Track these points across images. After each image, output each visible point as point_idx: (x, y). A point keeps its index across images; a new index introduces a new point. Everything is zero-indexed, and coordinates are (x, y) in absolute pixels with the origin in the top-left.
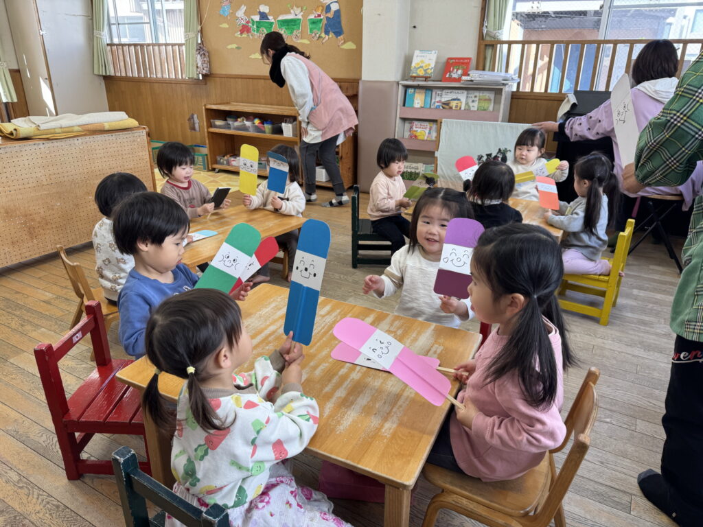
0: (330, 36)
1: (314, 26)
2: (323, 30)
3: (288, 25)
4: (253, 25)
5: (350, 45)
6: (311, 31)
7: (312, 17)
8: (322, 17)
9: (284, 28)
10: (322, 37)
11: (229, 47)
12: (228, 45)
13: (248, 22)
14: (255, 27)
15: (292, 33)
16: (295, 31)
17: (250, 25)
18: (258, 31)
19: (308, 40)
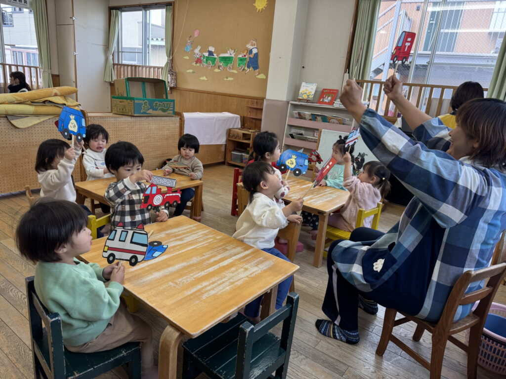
1: (241, 62)
2: (246, 65)
3: (225, 60)
5: (262, 76)
6: (239, 66)
7: (240, 56)
9: (222, 62)
11: (188, 71)
12: (187, 70)
13: (201, 57)
15: (227, 65)
16: (229, 65)
18: (206, 63)
19: (237, 70)
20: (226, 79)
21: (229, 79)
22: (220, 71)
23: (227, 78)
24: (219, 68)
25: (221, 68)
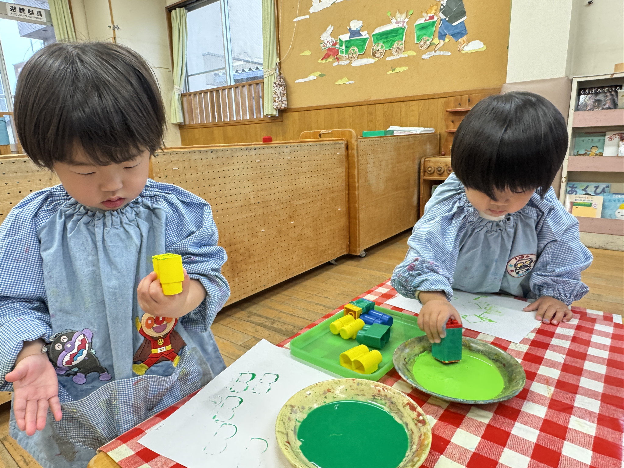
0: (447, 40)
1: (424, 32)
2: (437, 34)
3: (387, 38)
4: (341, 46)
6: (418, 40)
7: (421, 21)
8: (435, 19)
9: (381, 43)
10: (434, 44)
13: (335, 44)
14: (344, 47)
15: (392, 45)
16: (396, 44)
17: (338, 46)
18: (347, 52)
19: (414, 50)
20: (391, 72)
21: (398, 70)
22: (377, 59)
23: (393, 70)
24: (374, 55)
25: (378, 55)
